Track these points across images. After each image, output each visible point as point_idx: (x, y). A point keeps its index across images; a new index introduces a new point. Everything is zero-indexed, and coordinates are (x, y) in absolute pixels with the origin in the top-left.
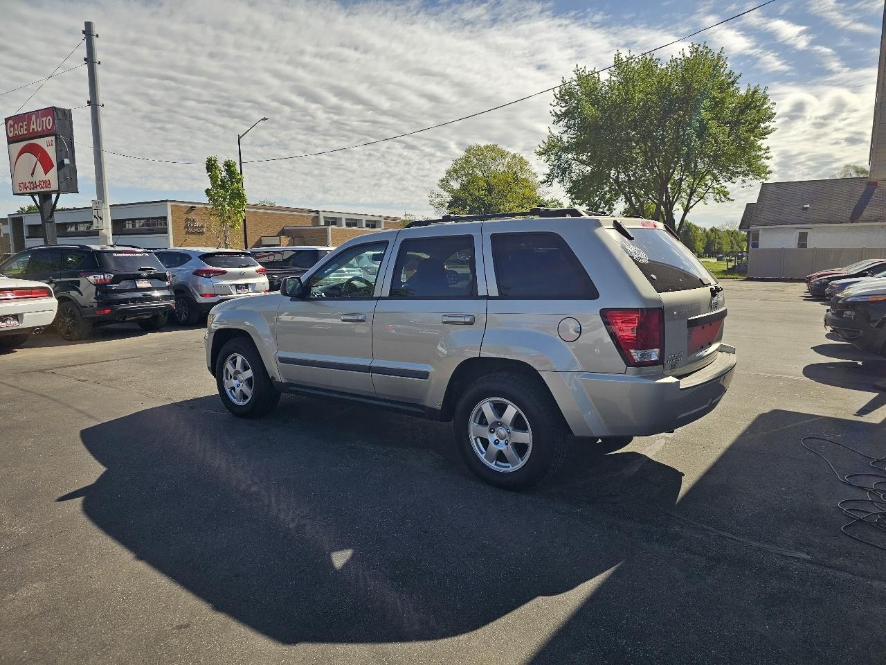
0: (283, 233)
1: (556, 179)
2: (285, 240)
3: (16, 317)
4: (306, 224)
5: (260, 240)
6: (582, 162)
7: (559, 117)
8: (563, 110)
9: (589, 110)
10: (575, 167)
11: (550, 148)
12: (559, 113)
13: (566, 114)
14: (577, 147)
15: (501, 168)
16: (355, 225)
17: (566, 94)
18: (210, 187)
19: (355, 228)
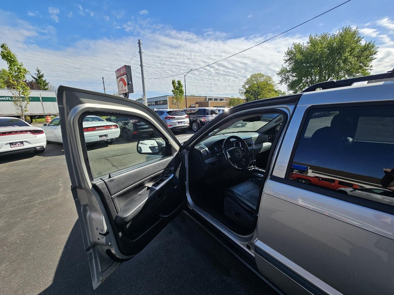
0: (197, 103)
1: (284, 82)
2: (197, 105)
3: (106, 135)
4: (203, 100)
5: (191, 106)
6: (293, 76)
7: (286, 61)
8: (288, 58)
9: (299, 56)
10: (291, 78)
11: (283, 72)
12: (286, 59)
13: (289, 59)
14: (293, 70)
15: (262, 81)
16: (216, 100)
17: (289, 53)
18: (173, 89)
19: (216, 101)
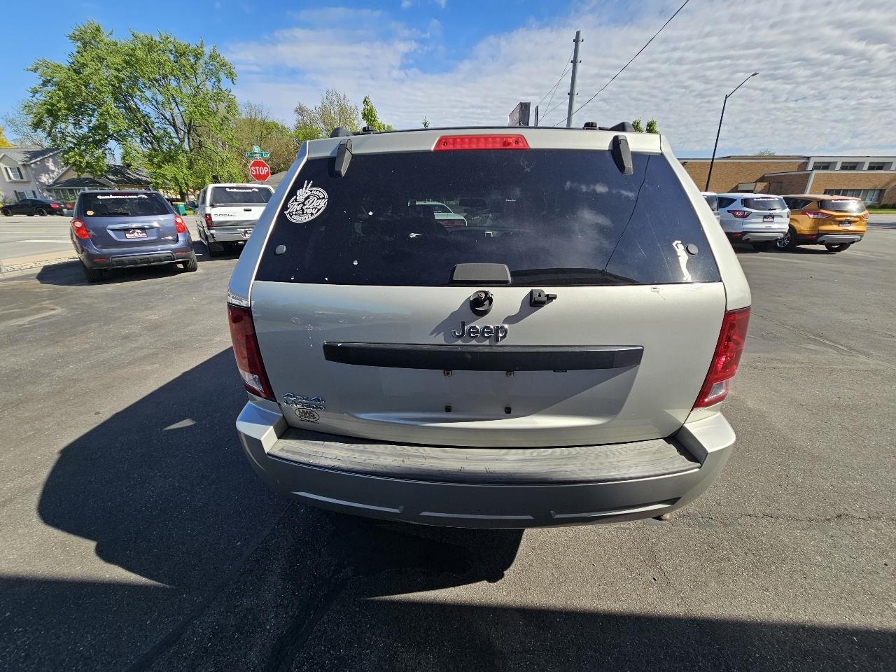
0: (762, 180)
2: (761, 186)
4: (792, 170)
5: (737, 187)
19: (882, 172)
